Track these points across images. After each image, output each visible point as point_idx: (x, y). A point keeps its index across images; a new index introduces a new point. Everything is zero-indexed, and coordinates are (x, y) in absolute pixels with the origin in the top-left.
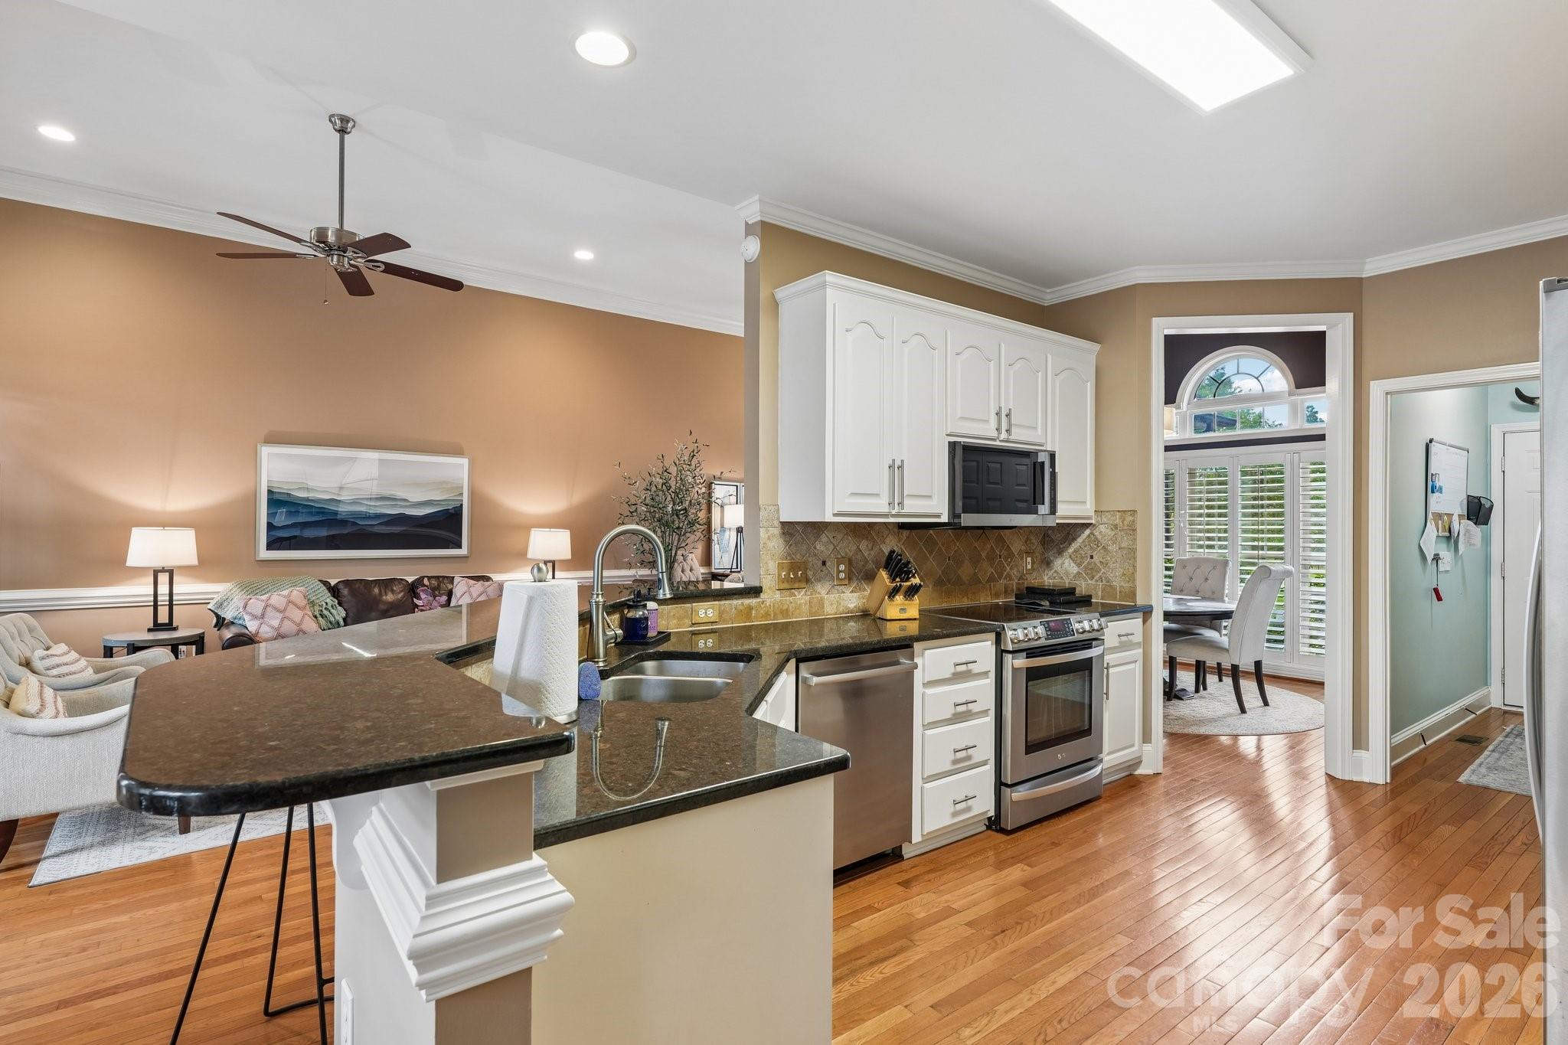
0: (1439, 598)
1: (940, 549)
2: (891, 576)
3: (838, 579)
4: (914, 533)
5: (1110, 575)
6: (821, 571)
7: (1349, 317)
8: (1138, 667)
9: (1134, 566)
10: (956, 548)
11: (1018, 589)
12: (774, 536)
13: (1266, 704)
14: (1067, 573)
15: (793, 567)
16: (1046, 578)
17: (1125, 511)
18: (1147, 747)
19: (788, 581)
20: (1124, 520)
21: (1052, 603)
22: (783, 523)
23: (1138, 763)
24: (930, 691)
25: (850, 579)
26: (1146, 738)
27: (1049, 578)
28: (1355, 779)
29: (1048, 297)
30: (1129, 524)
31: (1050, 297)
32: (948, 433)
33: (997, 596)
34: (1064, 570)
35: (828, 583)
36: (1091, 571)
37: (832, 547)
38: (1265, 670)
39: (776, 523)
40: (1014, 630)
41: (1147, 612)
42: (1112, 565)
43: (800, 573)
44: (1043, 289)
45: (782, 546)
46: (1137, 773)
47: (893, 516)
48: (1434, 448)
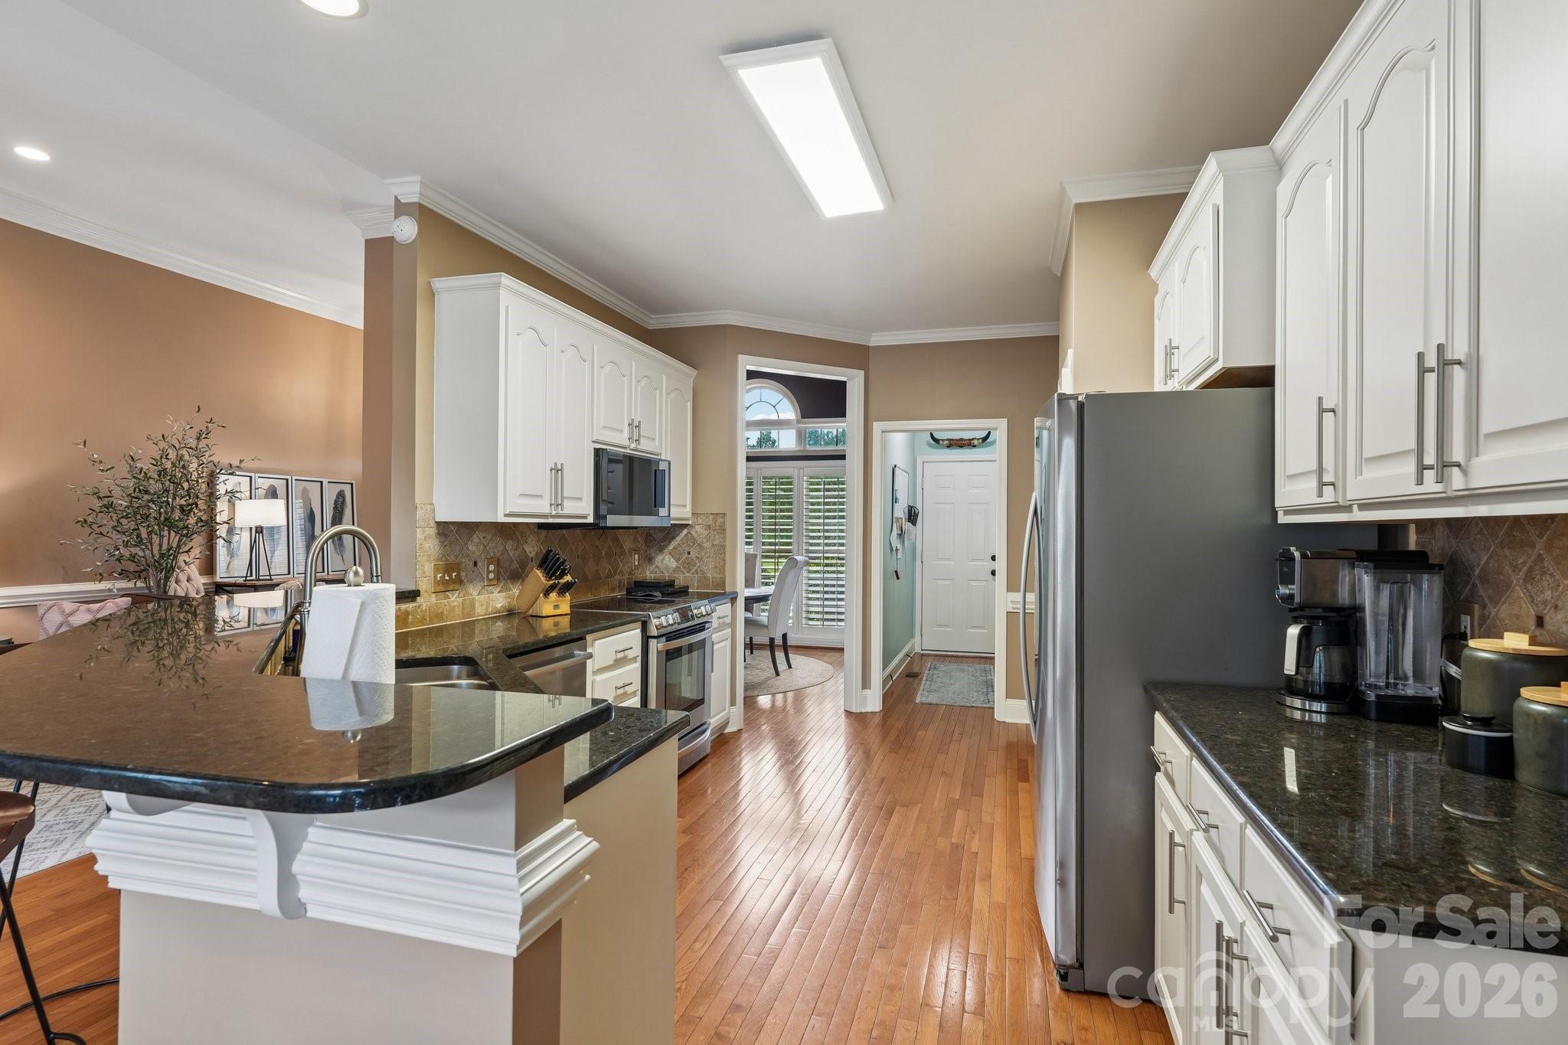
0: (898, 578)
1: (571, 547)
2: (547, 574)
3: (489, 580)
4: (551, 532)
5: (704, 568)
6: (473, 572)
7: (861, 373)
8: (728, 643)
9: (724, 560)
10: (583, 547)
11: (628, 583)
12: (430, 536)
13: (790, 667)
14: (667, 568)
15: (448, 568)
16: (648, 573)
17: (716, 514)
18: (734, 709)
19: (443, 583)
20: (716, 521)
21: (663, 595)
22: (438, 523)
23: (726, 724)
24: (599, 678)
25: (498, 579)
26: (733, 703)
27: (651, 573)
28: (863, 710)
29: (652, 322)
30: (719, 525)
31: (654, 322)
32: (594, 440)
33: (613, 590)
34: (665, 565)
35: (479, 584)
36: (688, 565)
37: (482, 547)
38: (790, 643)
39: (432, 524)
40: (657, 617)
41: (733, 600)
42: (706, 560)
43: (454, 574)
44: (649, 315)
45: (437, 548)
46: (726, 731)
47: (553, 517)
48: (897, 471)
